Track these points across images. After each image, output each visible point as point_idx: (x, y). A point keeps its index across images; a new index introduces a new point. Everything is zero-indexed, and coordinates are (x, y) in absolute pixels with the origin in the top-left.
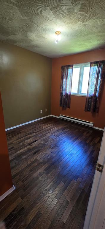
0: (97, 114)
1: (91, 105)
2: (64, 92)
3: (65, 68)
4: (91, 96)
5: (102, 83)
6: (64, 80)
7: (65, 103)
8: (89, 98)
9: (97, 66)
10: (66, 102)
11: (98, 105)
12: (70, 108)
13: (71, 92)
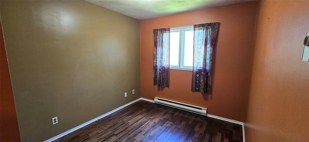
0: (210, 95)
1: (199, 82)
2: (158, 65)
3: (159, 32)
4: (199, 70)
5: (213, 52)
6: (159, 49)
7: (161, 81)
8: (196, 73)
9: (204, 31)
10: (163, 79)
11: (209, 83)
12: (169, 87)
13: (170, 65)
